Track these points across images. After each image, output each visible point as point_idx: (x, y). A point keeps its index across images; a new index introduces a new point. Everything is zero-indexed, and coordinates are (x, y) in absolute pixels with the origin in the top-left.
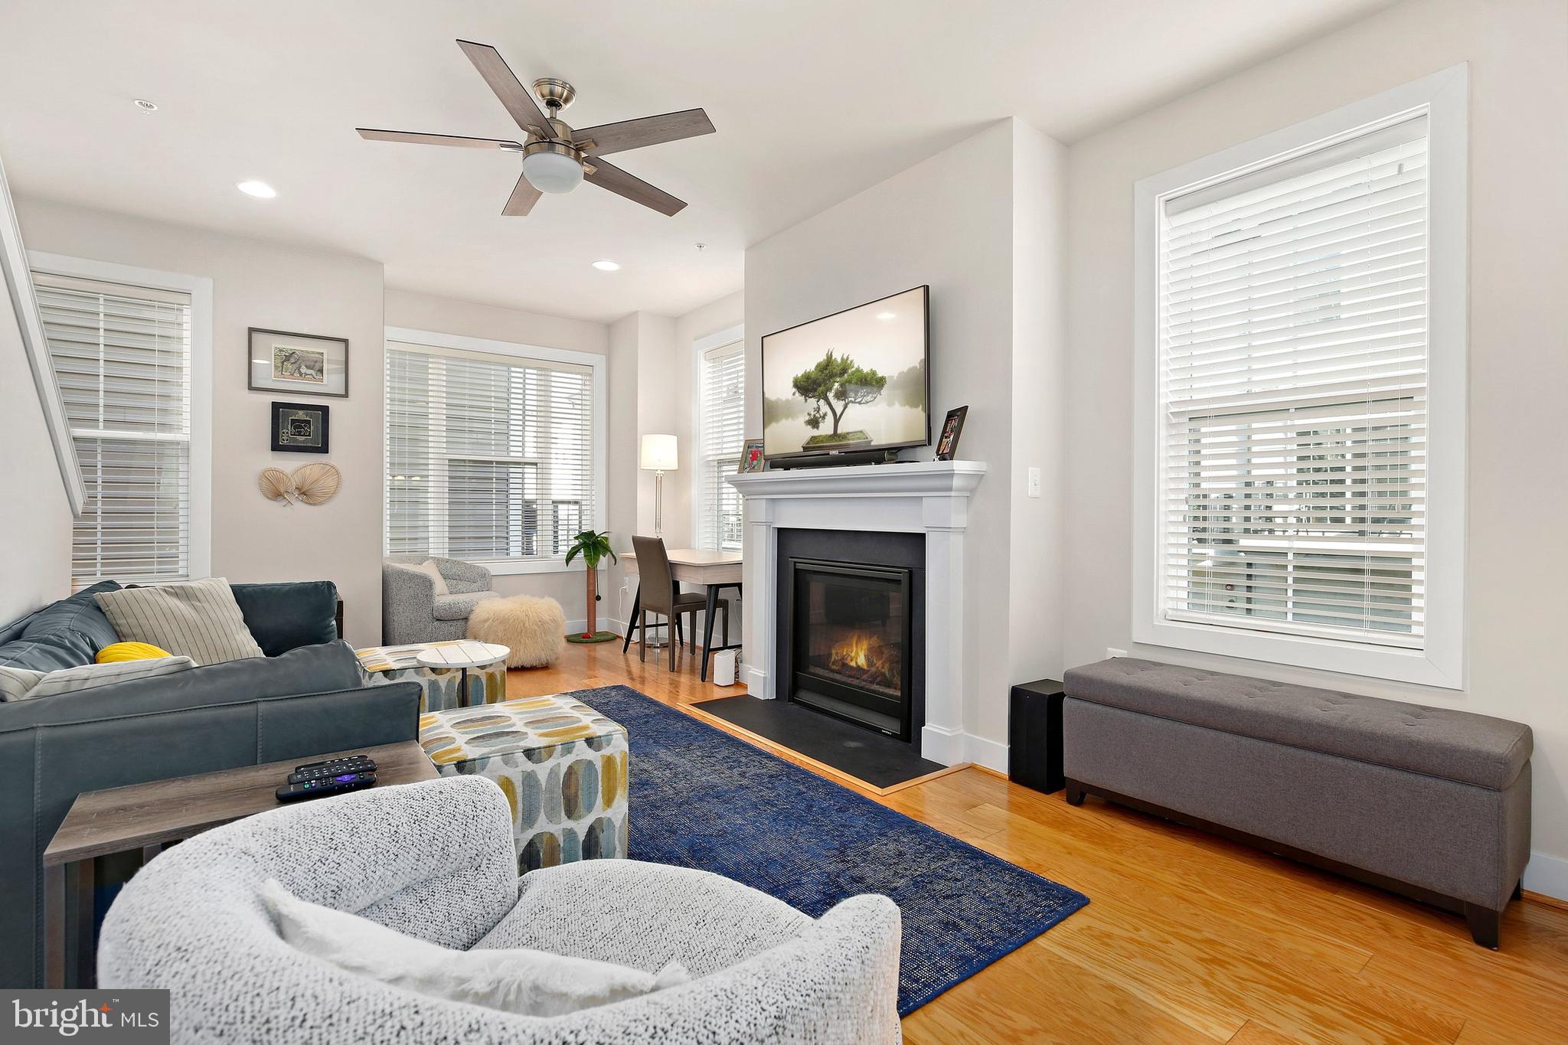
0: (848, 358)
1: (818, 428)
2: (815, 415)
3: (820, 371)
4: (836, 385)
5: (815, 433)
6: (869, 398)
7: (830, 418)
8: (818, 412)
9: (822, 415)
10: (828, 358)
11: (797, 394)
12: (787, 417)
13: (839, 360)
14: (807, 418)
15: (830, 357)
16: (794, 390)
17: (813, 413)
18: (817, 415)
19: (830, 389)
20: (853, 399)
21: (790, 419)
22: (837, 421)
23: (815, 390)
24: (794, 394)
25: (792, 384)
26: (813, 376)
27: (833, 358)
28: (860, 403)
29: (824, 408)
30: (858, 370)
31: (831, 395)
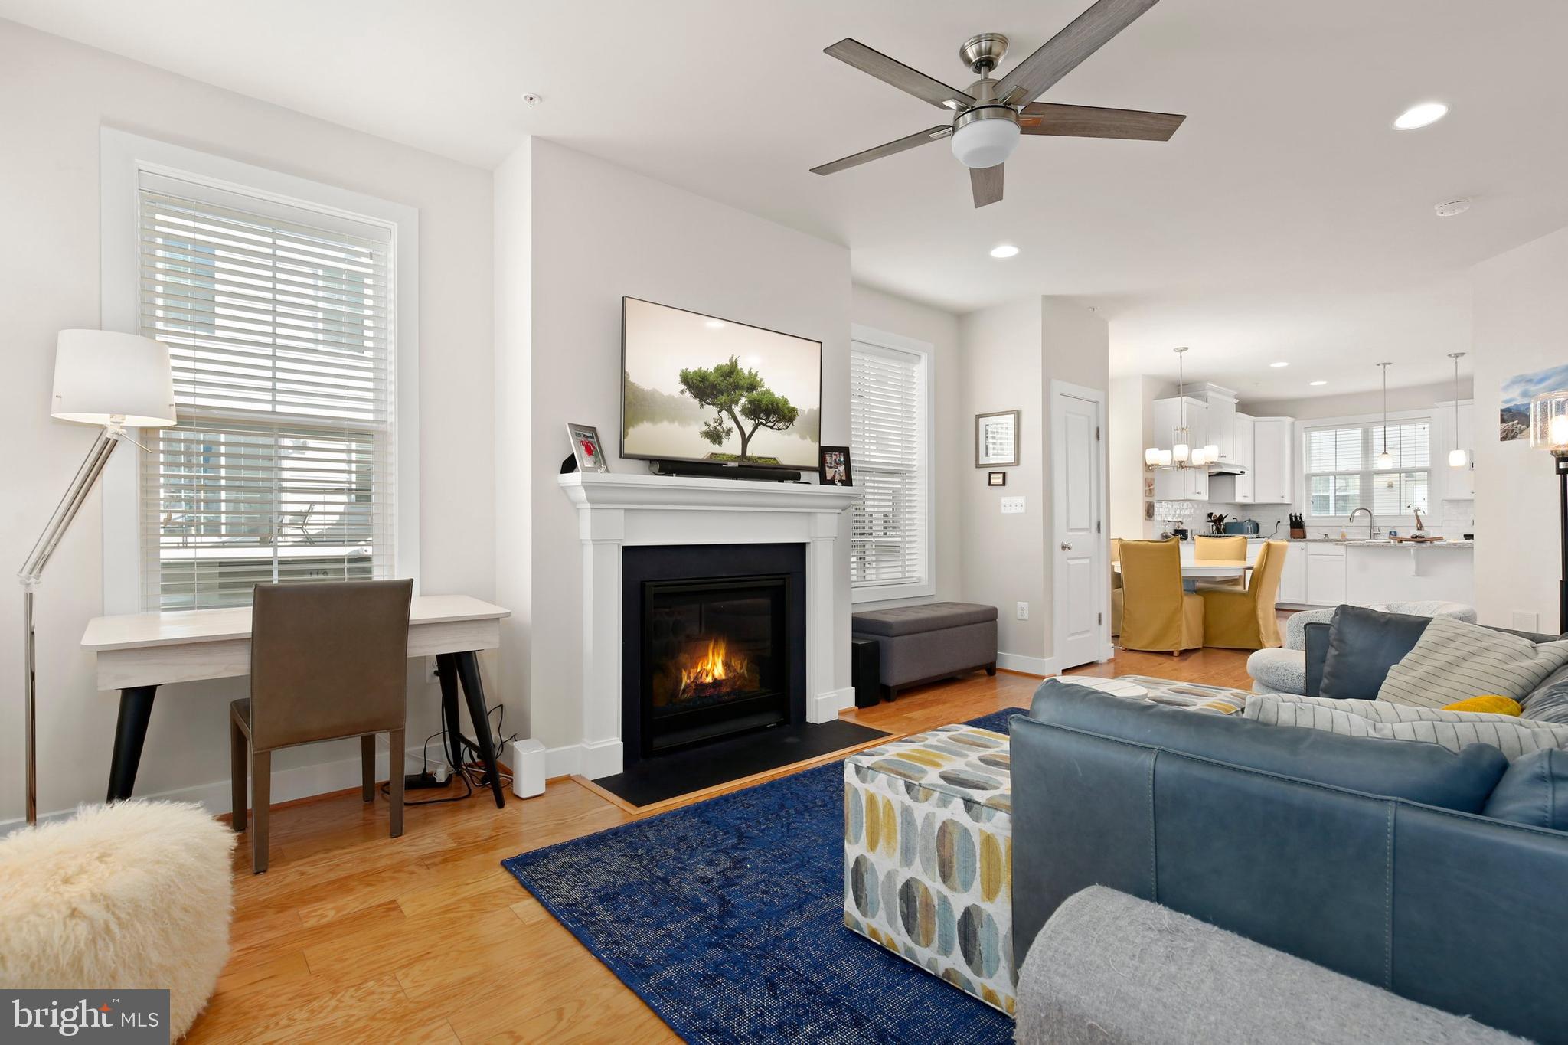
0: (756, 375)
1: (720, 444)
2: (715, 428)
3: (722, 376)
4: (743, 400)
5: (716, 449)
6: (781, 425)
7: (736, 434)
8: (720, 424)
9: (725, 429)
10: (731, 363)
11: (688, 394)
12: (672, 420)
13: (746, 373)
14: (705, 428)
15: (734, 366)
16: (683, 387)
17: (712, 425)
18: (719, 428)
19: (736, 402)
20: (764, 422)
21: (676, 424)
22: (745, 442)
23: (716, 397)
24: (682, 392)
25: (679, 378)
26: (712, 378)
27: (739, 367)
28: (772, 427)
29: (729, 422)
30: (768, 392)
31: (737, 409)
